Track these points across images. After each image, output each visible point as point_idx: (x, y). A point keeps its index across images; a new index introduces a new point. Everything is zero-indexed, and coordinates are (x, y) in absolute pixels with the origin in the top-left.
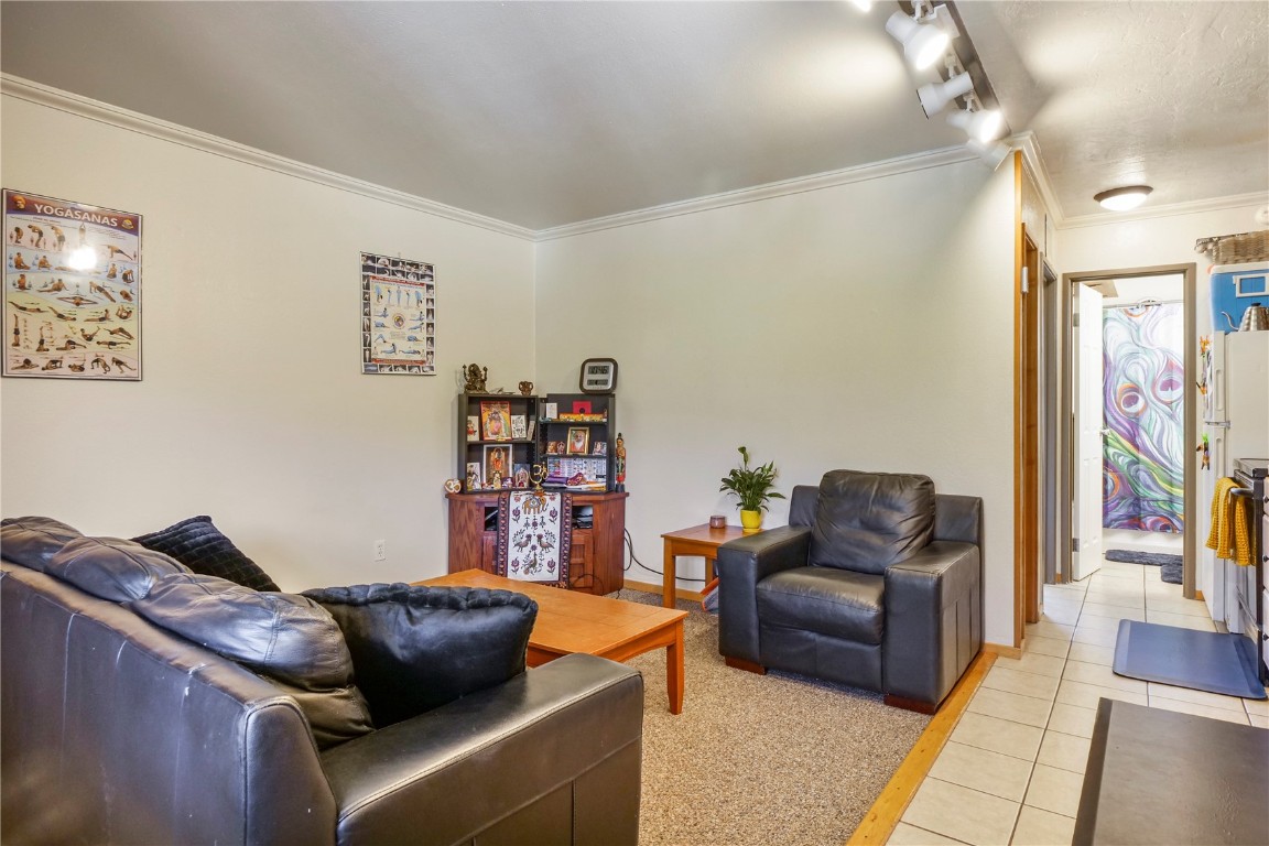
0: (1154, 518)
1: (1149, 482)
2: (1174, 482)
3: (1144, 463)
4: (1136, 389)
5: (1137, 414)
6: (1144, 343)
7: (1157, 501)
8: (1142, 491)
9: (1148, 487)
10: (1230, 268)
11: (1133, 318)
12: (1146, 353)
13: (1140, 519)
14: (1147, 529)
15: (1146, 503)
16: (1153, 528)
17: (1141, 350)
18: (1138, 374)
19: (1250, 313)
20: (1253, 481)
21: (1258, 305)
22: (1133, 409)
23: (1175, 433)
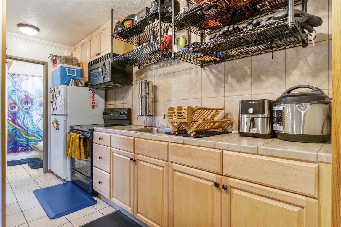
0: (22, 147)
1: (20, 135)
2: (28, 134)
3: (18, 129)
4: (15, 103)
5: (15, 112)
6: (18, 88)
7: (22, 141)
8: (17, 139)
9: (20, 137)
10: (65, 65)
11: (14, 79)
12: (19, 92)
13: (17, 149)
14: (19, 152)
15: (19, 143)
16: (21, 151)
17: (17, 90)
18: (15, 98)
19: (72, 80)
20: (90, 133)
21: (74, 78)
22: (14, 111)
23: (28, 119)
